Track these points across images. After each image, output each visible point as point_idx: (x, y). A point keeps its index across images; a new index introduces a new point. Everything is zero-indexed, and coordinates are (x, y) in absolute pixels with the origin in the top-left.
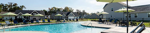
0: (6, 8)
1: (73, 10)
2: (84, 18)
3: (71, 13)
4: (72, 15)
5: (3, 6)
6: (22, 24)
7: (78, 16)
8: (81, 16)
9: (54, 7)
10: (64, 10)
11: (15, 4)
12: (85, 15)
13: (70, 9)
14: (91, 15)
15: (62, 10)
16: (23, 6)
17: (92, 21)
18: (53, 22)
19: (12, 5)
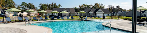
0: (50, 7)
1: (104, 6)
2: (118, 15)
3: (100, 10)
4: (101, 12)
5: (48, 5)
6: (50, 20)
7: (109, 13)
8: (114, 13)
9: (84, 4)
10: (93, 6)
11: (55, 4)
12: (120, 11)
13: (101, 5)
14: (127, 12)
15: (92, 7)
16: (59, 5)
17: (125, 19)
18: (76, 19)
19: (53, 4)
